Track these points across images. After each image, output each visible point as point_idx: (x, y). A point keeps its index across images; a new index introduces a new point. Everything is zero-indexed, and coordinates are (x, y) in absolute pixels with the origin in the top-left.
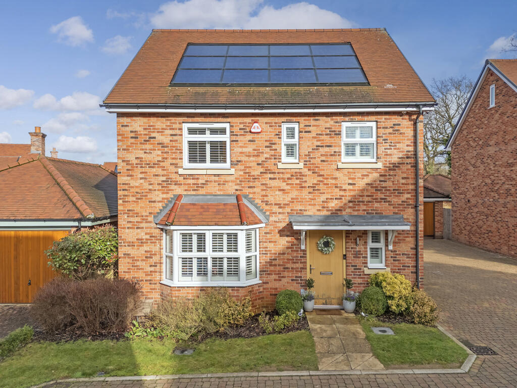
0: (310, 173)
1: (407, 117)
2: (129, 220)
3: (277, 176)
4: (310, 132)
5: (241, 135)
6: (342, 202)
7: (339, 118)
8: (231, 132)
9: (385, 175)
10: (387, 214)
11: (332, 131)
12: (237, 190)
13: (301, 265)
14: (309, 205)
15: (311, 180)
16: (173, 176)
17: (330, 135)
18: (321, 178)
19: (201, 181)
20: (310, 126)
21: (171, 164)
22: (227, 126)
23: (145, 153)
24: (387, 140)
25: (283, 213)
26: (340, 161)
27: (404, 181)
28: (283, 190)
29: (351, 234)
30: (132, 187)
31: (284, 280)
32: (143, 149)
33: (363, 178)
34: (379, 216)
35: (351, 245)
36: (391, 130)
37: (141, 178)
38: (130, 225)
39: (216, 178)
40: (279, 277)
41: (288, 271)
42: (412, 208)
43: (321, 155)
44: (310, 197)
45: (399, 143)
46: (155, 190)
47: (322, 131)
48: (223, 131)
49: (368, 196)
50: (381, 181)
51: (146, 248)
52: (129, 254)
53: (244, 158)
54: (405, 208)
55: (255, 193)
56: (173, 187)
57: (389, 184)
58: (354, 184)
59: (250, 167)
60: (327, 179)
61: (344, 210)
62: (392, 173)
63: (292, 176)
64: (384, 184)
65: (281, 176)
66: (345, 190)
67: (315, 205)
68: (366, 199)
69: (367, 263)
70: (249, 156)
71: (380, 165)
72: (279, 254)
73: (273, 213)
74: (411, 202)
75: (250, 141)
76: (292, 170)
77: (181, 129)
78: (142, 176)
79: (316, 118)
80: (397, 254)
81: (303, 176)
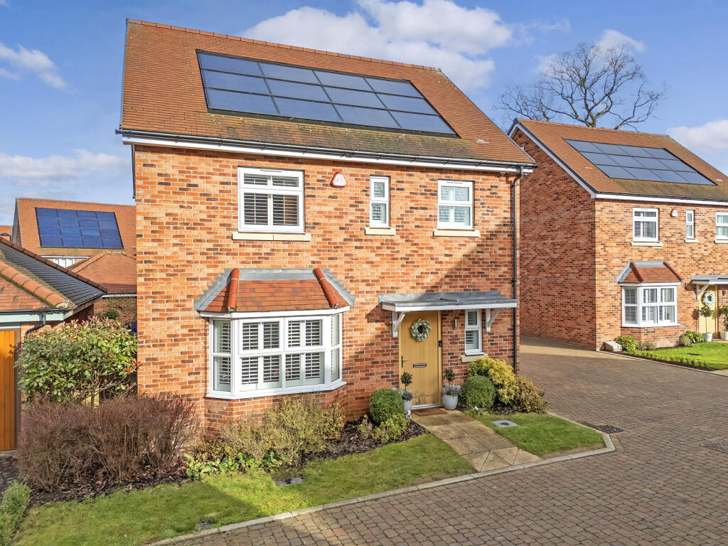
0: (403, 241)
1: (504, 179)
2: (156, 308)
3: (364, 244)
4: (402, 189)
5: (318, 189)
6: (437, 277)
7: (435, 175)
8: (305, 184)
9: (482, 245)
10: (484, 291)
11: (428, 191)
12: (313, 262)
13: (393, 358)
14: (402, 281)
15: (405, 250)
16: (225, 242)
17: (425, 194)
18: (415, 248)
19: (264, 250)
20: (403, 182)
21: (221, 225)
22: (300, 175)
23: (181, 207)
24: (484, 204)
25: (372, 292)
26: (436, 227)
27: (501, 252)
28: (372, 262)
29: (447, 315)
30: (160, 258)
31: (373, 378)
32: (178, 202)
33: (460, 249)
34: (476, 294)
35: (447, 329)
36: (488, 193)
37: (175, 245)
38: (156, 315)
39: (286, 246)
40: (366, 374)
41: (377, 367)
42: (509, 283)
43: (416, 219)
44: (403, 271)
45: (496, 208)
46: (197, 262)
47: (416, 190)
48: (293, 182)
49: (465, 269)
50: (478, 252)
51: (182, 347)
52: (154, 359)
53: (322, 220)
54: (502, 283)
55: (336, 266)
56: (224, 258)
57: (486, 255)
58: (451, 255)
59: (331, 232)
60: (422, 248)
61: (441, 287)
62: (489, 242)
63: (382, 244)
64: (481, 256)
65: (369, 244)
66: (441, 262)
67: (408, 281)
68: (464, 273)
69: (464, 350)
70: (330, 217)
71: (477, 233)
72: (367, 345)
73: (360, 292)
74: (508, 276)
75: (330, 197)
76: (383, 237)
77: (235, 175)
78: (176, 241)
79: (410, 173)
80: (494, 337)
81: (395, 244)
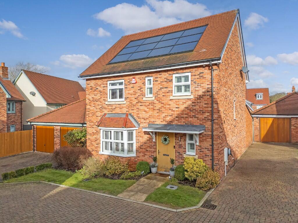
0: (158, 102)
1: (207, 68)
2: (90, 124)
3: (143, 104)
4: (157, 81)
5: (128, 85)
6: (172, 117)
7: (171, 73)
8: (125, 84)
9: (195, 103)
10: (196, 125)
11: (168, 80)
12: (127, 111)
13: (153, 150)
14: (157, 119)
15: (158, 106)
16: (104, 105)
17: (167, 81)
18: (162, 105)
19: (114, 107)
20: (157, 78)
21: (103, 100)
22: (123, 81)
23: (95, 95)
24: (196, 82)
25: (146, 123)
26: (172, 95)
27: (205, 106)
28: (146, 111)
29: (177, 135)
30: (91, 110)
31: (146, 156)
32: (94, 94)
33: (183, 105)
34: (192, 126)
35: (177, 141)
36: (198, 77)
37: (94, 106)
38: (90, 126)
39: (119, 106)
40: (144, 154)
41: (148, 152)
42: (210, 121)
43: (163, 93)
44: (158, 114)
45: (203, 83)
46: (98, 111)
47: (163, 80)
48: (122, 84)
49: (185, 114)
50: (193, 106)
51: (95, 136)
52: (90, 139)
53: (129, 96)
54: (206, 121)
55: (134, 113)
56: (104, 110)
57: (197, 107)
58: (179, 108)
59: (132, 100)
60: (165, 105)
61: (174, 122)
62: (199, 101)
63: (149, 104)
64: (194, 108)
65: (145, 104)
66: (174, 111)
67: (159, 119)
68: (185, 116)
69: (186, 152)
70: (132, 95)
71: (192, 97)
72: (144, 143)
73: (142, 123)
74: (210, 118)
75: (132, 87)
76: (149, 101)
77: (107, 84)
78: (94, 105)
79: (160, 73)
80: (201, 148)
81: (154, 104)
